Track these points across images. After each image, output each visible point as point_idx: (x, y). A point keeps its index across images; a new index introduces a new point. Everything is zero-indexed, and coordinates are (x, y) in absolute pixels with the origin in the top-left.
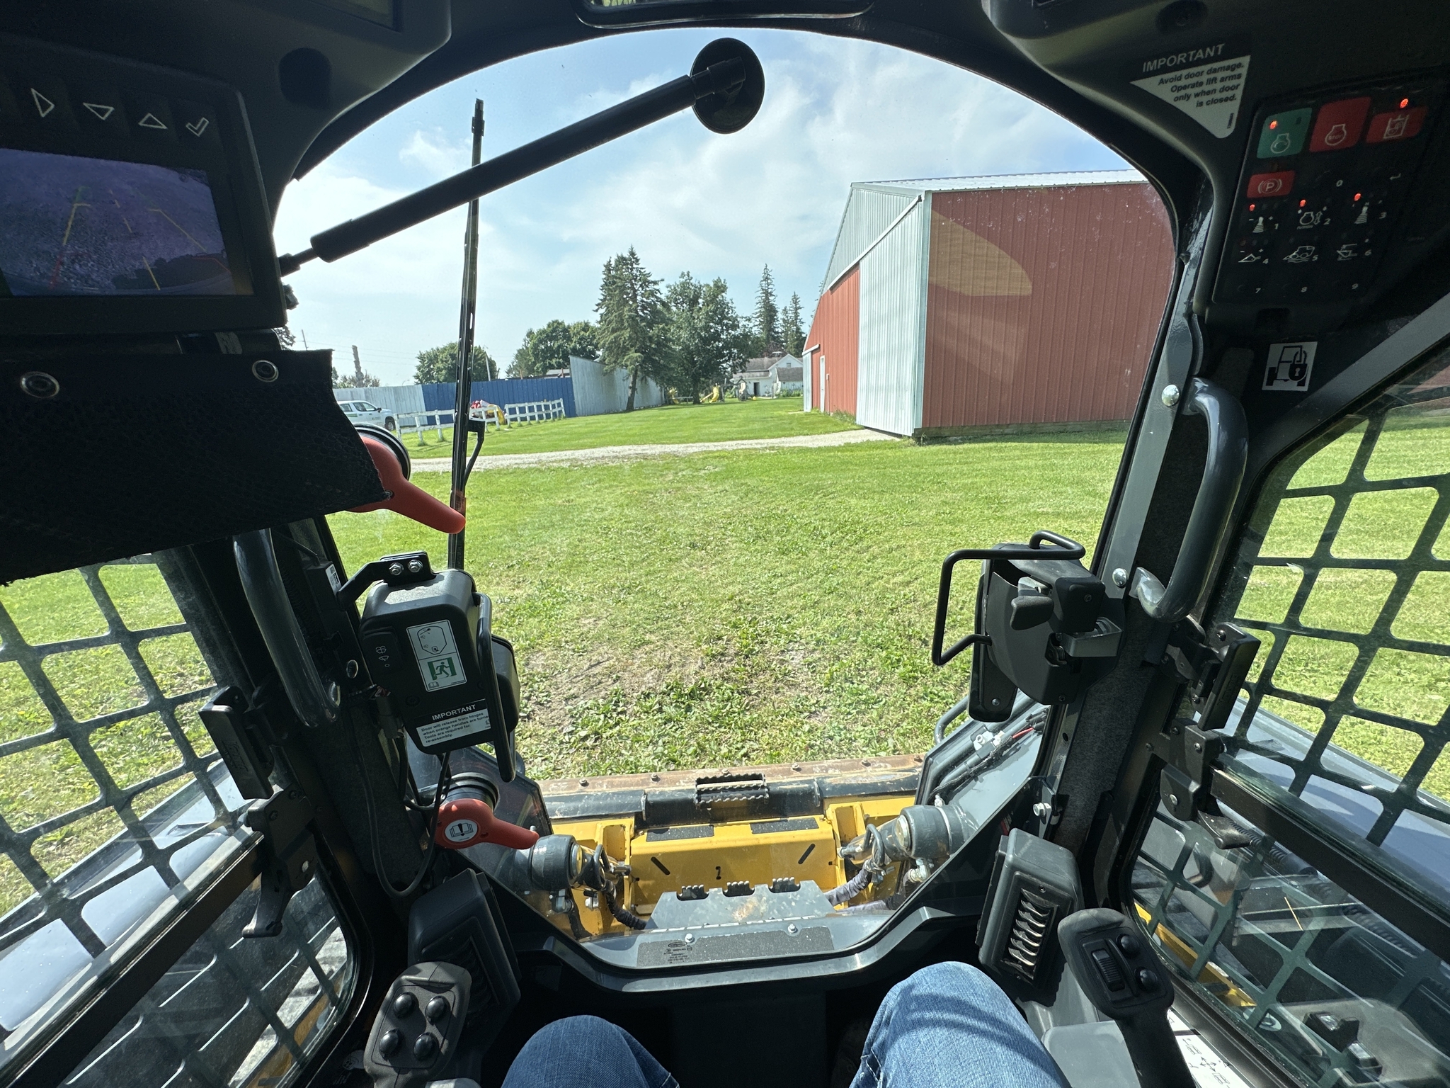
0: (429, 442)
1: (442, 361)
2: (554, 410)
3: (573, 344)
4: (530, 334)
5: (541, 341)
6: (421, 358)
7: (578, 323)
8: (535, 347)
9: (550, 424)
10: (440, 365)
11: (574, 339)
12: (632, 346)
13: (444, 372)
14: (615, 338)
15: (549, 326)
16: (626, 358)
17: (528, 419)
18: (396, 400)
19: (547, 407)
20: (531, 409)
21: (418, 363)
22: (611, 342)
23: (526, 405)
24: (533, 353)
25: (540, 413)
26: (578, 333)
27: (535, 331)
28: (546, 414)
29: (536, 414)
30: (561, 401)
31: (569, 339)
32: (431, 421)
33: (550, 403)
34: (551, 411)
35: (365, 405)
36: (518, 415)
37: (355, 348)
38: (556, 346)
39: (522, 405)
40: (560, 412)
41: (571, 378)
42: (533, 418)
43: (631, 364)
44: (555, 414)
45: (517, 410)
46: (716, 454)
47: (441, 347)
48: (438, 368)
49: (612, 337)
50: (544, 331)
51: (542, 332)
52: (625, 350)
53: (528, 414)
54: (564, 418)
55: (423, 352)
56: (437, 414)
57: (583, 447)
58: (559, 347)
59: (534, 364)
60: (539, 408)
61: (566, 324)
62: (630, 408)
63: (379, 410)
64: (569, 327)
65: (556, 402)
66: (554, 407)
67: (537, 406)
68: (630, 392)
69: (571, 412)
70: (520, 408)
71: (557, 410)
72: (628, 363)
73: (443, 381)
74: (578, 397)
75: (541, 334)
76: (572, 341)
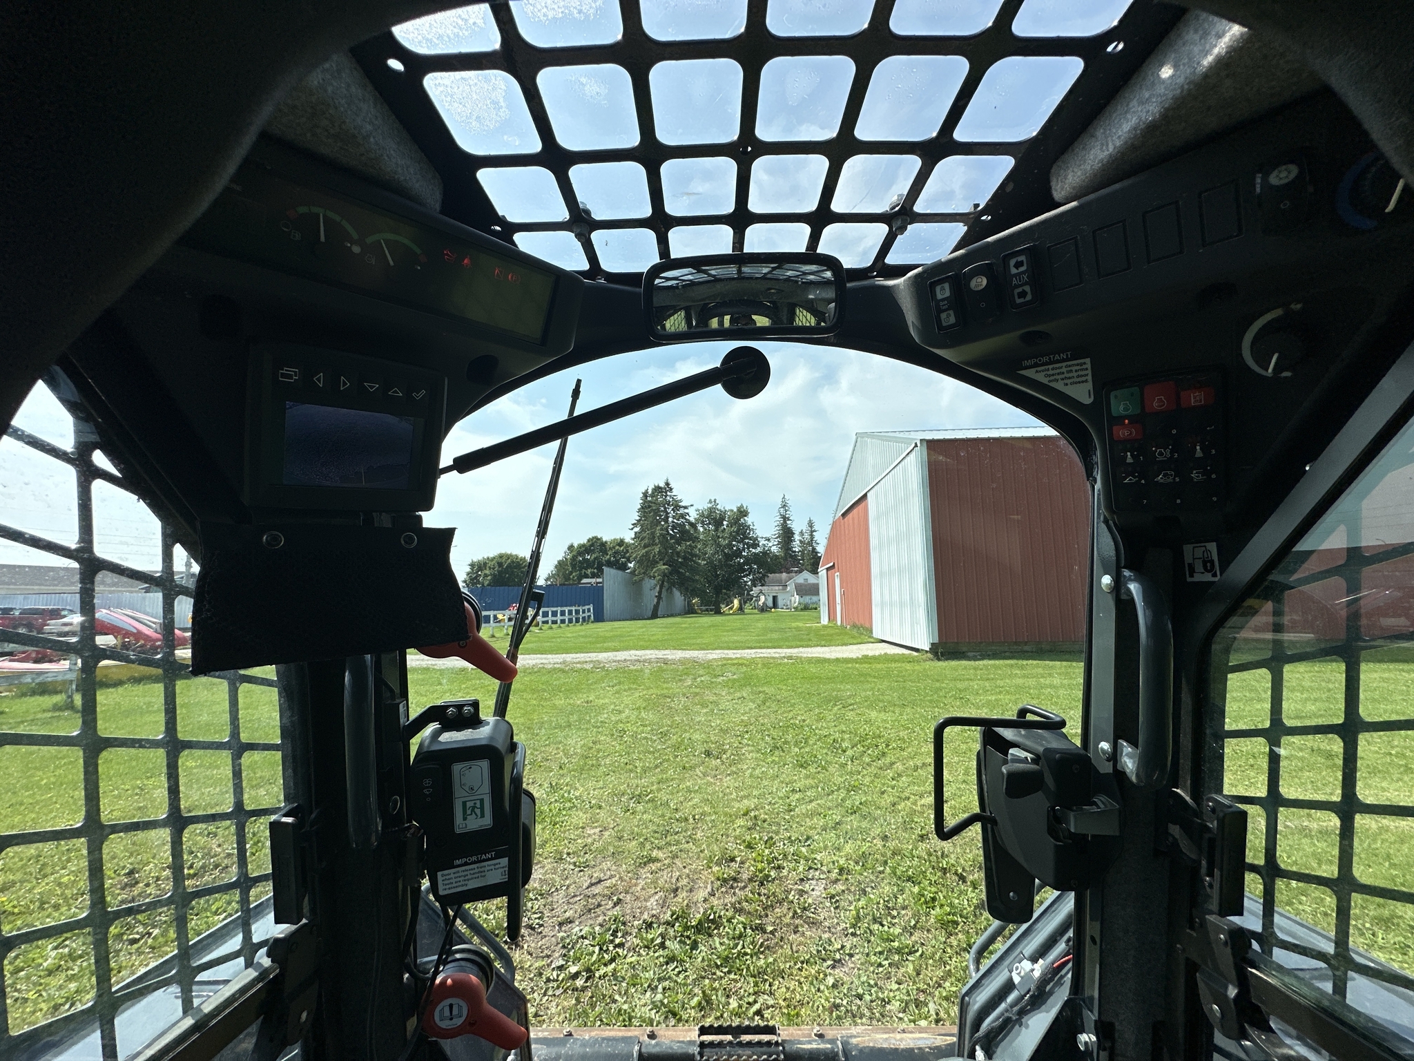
1: (490, 568)
2: (584, 615)
3: (608, 557)
4: (571, 547)
5: (580, 554)
6: (472, 565)
7: (615, 539)
8: (574, 558)
9: (578, 627)
10: (487, 572)
11: (610, 553)
12: (660, 560)
13: (489, 578)
14: (646, 552)
15: (588, 541)
16: (654, 570)
17: (559, 622)
19: (577, 612)
20: (563, 613)
22: (643, 556)
23: (559, 609)
24: (571, 564)
25: (570, 617)
26: (614, 547)
27: (576, 545)
28: (576, 619)
29: (566, 618)
30: (591, 607)
31: (605, 552)
33: (580, 609)
34: (581, 616)
36: (550, 618)
38: (592, 558)
39: (554, 609)
40: (589, 616)
41: (603, 586)
42: (563, 621)
43: (658, 575)
44: (584, 618)
45: (550, 613)
46: (735, 662)
47: (491, 556)
48: (485, 574)
49: (644, 551)
50: (584, 545)
51: (581, 546)
52: (654, 563)
53: (559, 618)
54: (592, 622)
55: (475, 560)
57: (607, 650)
58: (595, 558)
59: (571, 573)
60: (570, 613)
61: (604, 540)
62: (654, 616)
64: (606, 542)
65: (587, 607)
66: (584, 612)
67: (569, 610)
68: (656, 600)
69: (599, 617)
70: (552, 612)
71: (586, 614)
72: (656, 574)
73: (488, 585)
74: (607, 604)
75: (580, 548)
76: (607, 554)
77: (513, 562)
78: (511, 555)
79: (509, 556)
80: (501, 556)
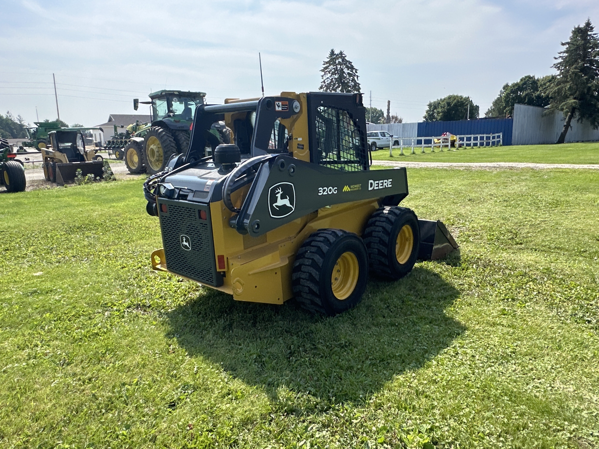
0: (405, 154)
1: (441, 107)
2: (493, 140)
3: (539, 92)
4: (506, 87)
5: (512, 92)
6: (430, 105)
7: (547, 77)
8: (508, 95)
9: (482, 149)
10: (440, 110)
11: (540, 89)
12: (571, 95)
13: (441, 114)
14: (559, 89)
15: (521, 80)
16: (563, 103)
17: (472, 145)
18: (403, 131)
19: (488, 138)
20: (476, 139)
21: (427, 108)
22: (555, 92)
23: (472, 136)
24: (505, 100)
25: (482, 141)
26: (545, 84)
27: (510, 85)
28: (487, 143)
29: (478, 142)
30: (501, 135)
31: (536, 89)
32: (419, 142)
33: (491, 136)
34: (491, 140)
35: (386, 134)
36: (465, 142)
37: (389, 102)
38: (524, 95)
40: (499, 141)
41: (512, 119)
42: (475, 145)
43: (566, 108)
44: (493, 142)
45: (465, 139)
47: (443, 98)
48: (438, 112)
49: (556, 88)
50: (517, 84)
51: (514, 85)
52: (566, 97)
53: (472, 142)
54: (501, 146)
55: (432, 101)
56: (423, 138)
58: (526, 95)
59: (505, 107)
60: (482, 138)
61: (536, 78)
62: (561, 140)
63: (392, 136)
64: (538, 80)
65: (497, 135)
66: (494, 138)
67: (480, 137)
68: (564, 129)
69: (508, 142)
70: (467, 138)
71: (496, 140)
72: (565, 107)
73: (440, 120)
74: (516, 132)
75: (514, 86)
76: (538, 91)
77: (458, 102)
78: (457, 96)
79: (455, 97)
80: (450, 98)
